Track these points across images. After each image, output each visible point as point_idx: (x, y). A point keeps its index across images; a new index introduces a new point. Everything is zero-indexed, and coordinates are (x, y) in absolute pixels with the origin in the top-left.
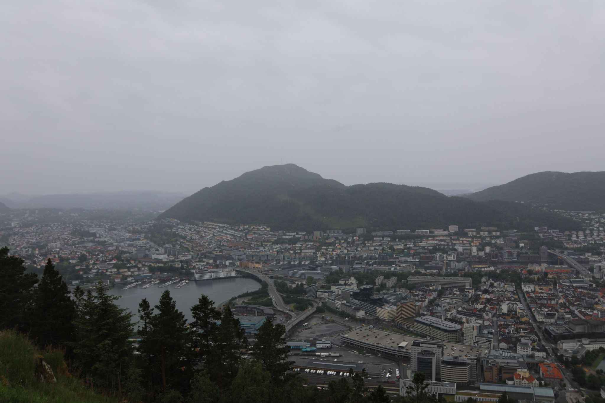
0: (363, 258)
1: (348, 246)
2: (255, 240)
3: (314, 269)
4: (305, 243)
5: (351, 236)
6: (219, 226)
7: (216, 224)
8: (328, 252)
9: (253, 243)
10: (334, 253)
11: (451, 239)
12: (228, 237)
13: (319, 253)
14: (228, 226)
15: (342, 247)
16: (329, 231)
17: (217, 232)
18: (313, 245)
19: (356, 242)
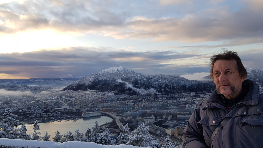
0: (155, 107)
1: (148, 101)
3: (135, 112)
4: (130, 100)
5: (149, 97)
8: (139, 104)
10: (142, 104)
11: (193, 98)
12: (96, 98)
13: (136, 104)
14: (96, 93)
15: (145, 102)
16: (139, 95)
18: (133, 101)
19: (151, 100)
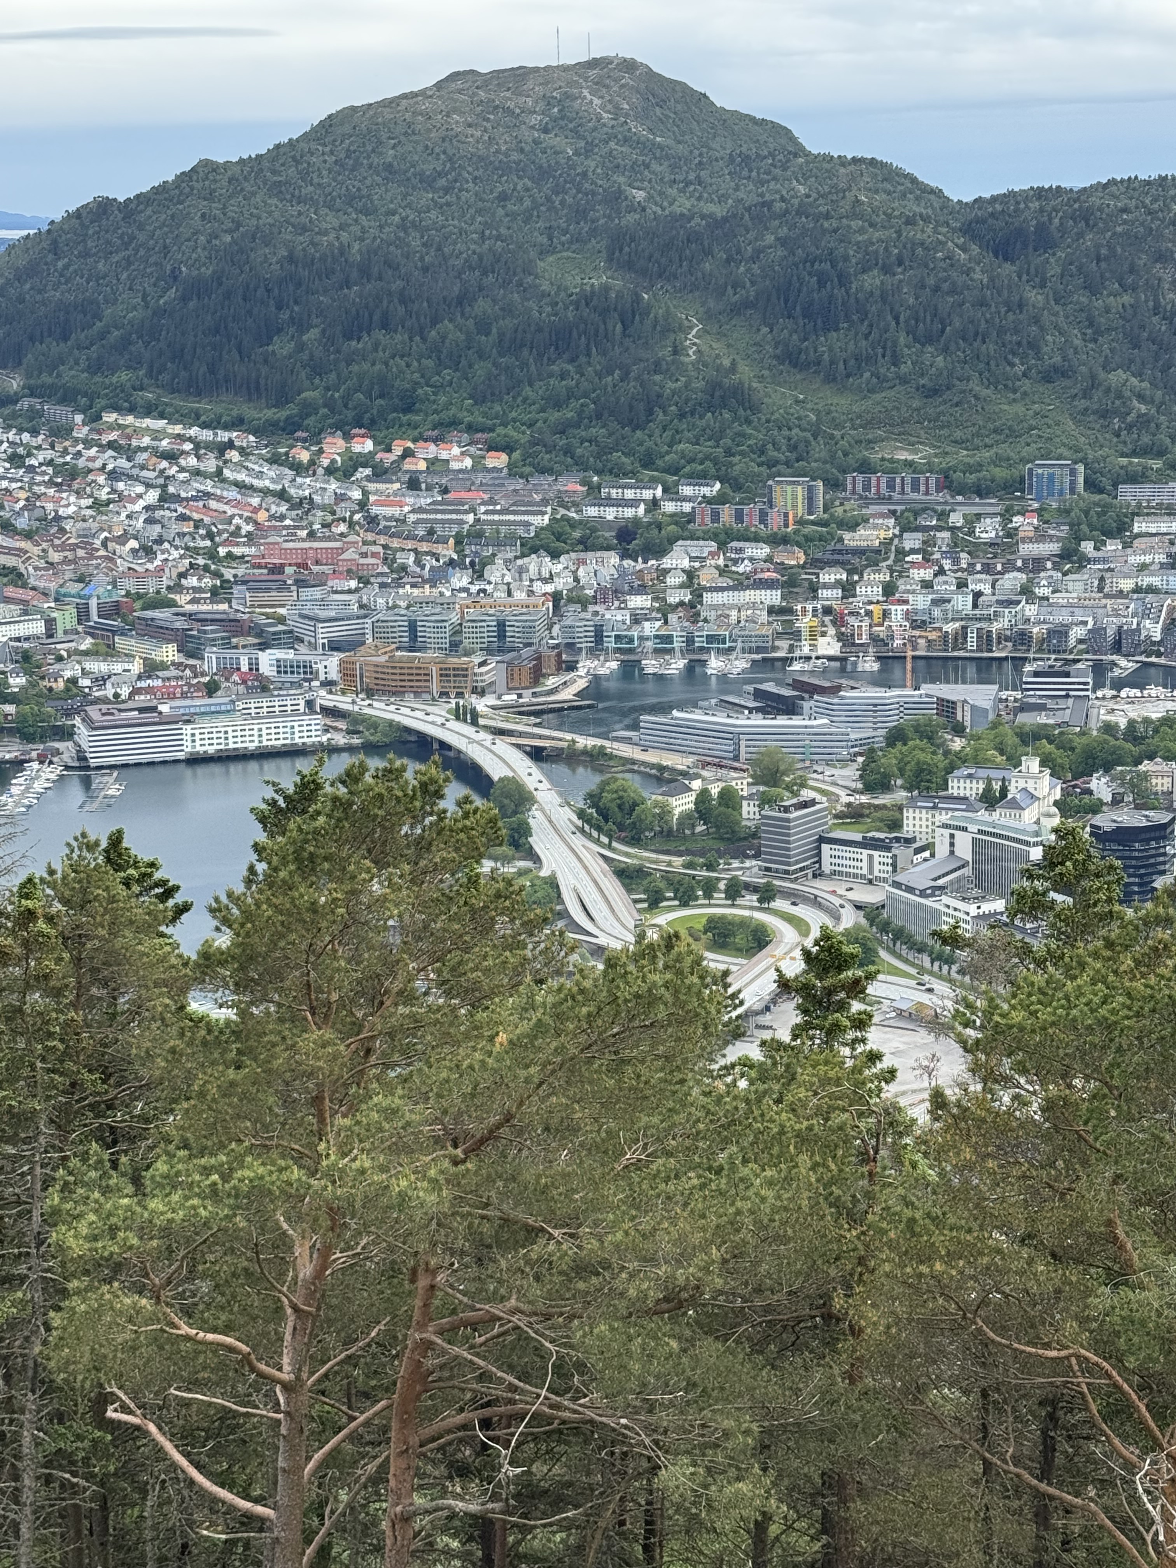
0: (1072, 642)
1: (979, 567)
2: (421, 532)
3: (790, 708)
4: (722, 548)
5: (998, 509)
6: (190, 439)
7: (178, 429)
8: (857, 602)
9: (410, 545)
10: (898, 611)
12: (256, 510)
13: (809, 607)
14: (252, 438)
15: (941, 572)
16: (860, 478)
17: (182, 476)
18: (769, 559)
19: (1026, 549)
